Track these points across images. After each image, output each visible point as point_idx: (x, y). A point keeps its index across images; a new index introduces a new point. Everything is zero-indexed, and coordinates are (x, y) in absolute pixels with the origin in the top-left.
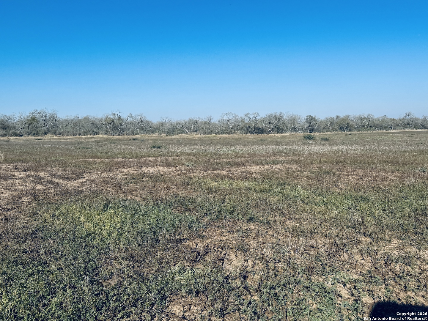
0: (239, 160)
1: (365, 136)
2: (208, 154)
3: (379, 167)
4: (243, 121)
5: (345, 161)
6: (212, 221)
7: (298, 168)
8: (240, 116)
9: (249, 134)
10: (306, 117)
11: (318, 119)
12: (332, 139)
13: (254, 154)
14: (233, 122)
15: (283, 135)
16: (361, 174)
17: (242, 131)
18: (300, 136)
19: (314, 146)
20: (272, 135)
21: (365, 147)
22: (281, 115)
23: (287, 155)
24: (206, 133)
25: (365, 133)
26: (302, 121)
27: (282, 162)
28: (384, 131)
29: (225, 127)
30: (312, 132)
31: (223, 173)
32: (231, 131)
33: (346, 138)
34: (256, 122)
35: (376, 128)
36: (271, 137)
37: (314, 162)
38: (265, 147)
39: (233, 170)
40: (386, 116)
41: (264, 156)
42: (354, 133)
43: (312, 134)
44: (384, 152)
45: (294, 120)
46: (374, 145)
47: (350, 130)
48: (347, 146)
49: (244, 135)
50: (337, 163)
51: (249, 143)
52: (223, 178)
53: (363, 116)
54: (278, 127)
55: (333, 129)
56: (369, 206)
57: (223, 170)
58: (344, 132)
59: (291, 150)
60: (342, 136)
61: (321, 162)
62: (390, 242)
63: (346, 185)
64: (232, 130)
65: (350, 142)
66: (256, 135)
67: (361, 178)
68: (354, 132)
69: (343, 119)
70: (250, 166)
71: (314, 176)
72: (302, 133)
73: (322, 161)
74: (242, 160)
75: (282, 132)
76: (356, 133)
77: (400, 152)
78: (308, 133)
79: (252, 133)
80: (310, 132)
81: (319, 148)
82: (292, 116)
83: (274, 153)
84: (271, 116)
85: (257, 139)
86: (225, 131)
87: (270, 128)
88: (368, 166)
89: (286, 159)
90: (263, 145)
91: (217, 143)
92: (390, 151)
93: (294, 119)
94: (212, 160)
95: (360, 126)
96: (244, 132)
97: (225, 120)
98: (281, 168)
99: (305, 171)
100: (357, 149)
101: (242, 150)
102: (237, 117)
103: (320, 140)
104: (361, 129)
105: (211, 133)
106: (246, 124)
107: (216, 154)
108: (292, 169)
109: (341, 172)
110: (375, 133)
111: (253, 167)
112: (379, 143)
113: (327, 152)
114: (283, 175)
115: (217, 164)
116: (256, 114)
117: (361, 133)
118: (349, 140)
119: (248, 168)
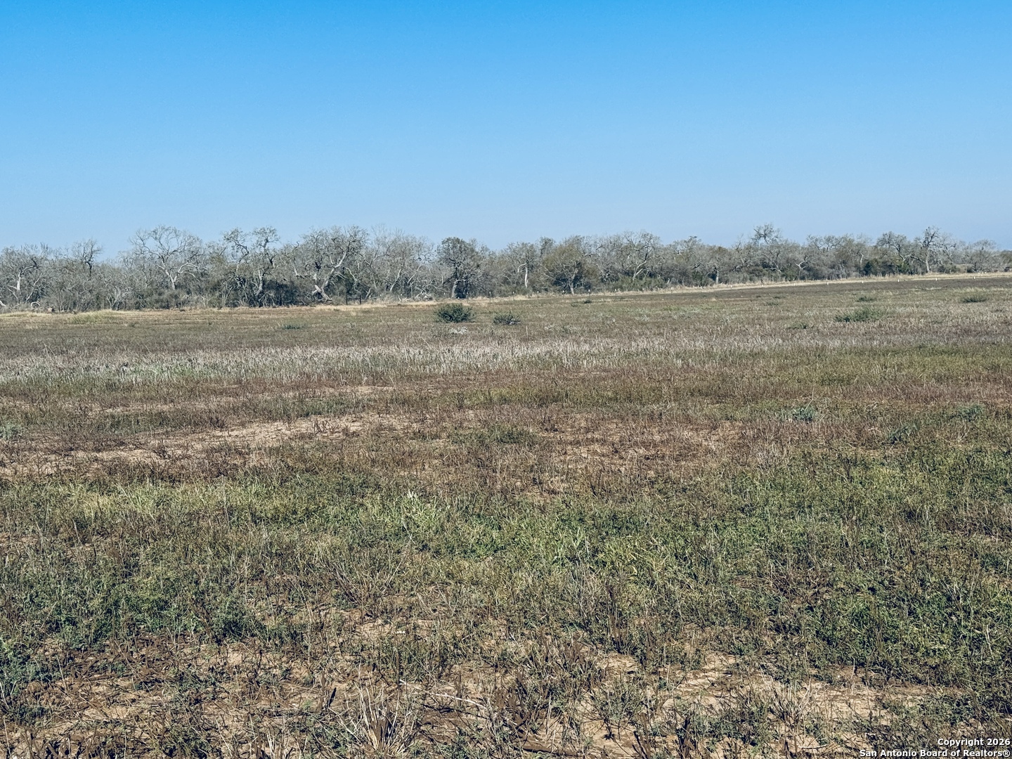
0: (202, 406)
1: (635, 306)
2: (81, 386)
3: (672, 409)
4: (218, 258)
5: (567, 395)
6: (79, 649)
7: (415, 425)
8: (206, 241)
9: (243, 308)
10: (443, 243)
11: (484, 249)
12: (531, 320)
13: (260, 382)
14: (181, 264)
15: (366, 306)
16: (616, 439)
17: (217, 294)
18: (424, 311)
19: (472, 346)
20: (329, 307)
21: (633, 343)
22: (358, 238)
23: (377, 379)
24: (75, 304)
25: (635, 297)
26: (429, 257)
27: (360, 407)
28: (694, 289)
29: (151, 283)
30: (464, 297)
31: (135, 456)
32: (176, 297)
33: (575, 314)
34: (268, 262)
35: (666, 280)
36: (322, 315)
37: (467, 402)
38: (299, 351)
39: (174, 446)
40: (697, 239)
41: (296, 387)
42: (600, 297)
43: (465, 303)
44: (690, 360)
45: (403, 254)
46: (661, 334)
47: (588, 287)
48: (578, 343)
49: (226, 310)
50: (543, 401)
51: (244, 341)
52: (136, 475)
53: (625, 241)
54: (347, 280)
55: (532, 283)
56: (635, 546)
57: (137, 448)
58: (567, 296)
59: (391, 362)
60: (560, 309)
61: (491, 400)
62: (697, 666)
63: (569, 475)
64: (176, 292)
65: (586, 328)
66: (271, 308)
67: (617, 452)
68: (601, 294)
69: (562, 251)
70: (243, 425)
71: (465, 452)
72: (431, 299)
73: (495, 399)
74: (213, 406)
75: (362, 298)
76: (607, 297)
77: (741, 356)
78: (453, 301)
79: (253, 301)
80: (458, 296)
81: (487, 350)
82: (394, 242)
83: (333, 377)
84: (322, 240)
85: (272, 325)
86: (150, 295)
87: (319, 283)
88: (639, 407)
89: (373, 396)
90: (293, 346)
91: (119, 343)
92: (710, 355)
93: (402, 251)
94: (97, 408)
95: (616, 272)
96: (224, 299)
97: (148, 255)
98: (353, 429)
99: (437, 436)
100: (608, 351)
101: (214, 367)
102: (197, 245)
103: (490, 324)
104: (620, 283)
105: (97, 304)
106: (232, 271)
107: (111, 387)
108: (392, 429)
109: (552, 435)
110: (664, 296)
111: (255, 427)
112: (676, 330)
113: (511, 365)
114: (360, 453)
115: (116, 425)
116: (266, 235)
117: (622, 298)
118: (584, 320)
119: (233, 435)
